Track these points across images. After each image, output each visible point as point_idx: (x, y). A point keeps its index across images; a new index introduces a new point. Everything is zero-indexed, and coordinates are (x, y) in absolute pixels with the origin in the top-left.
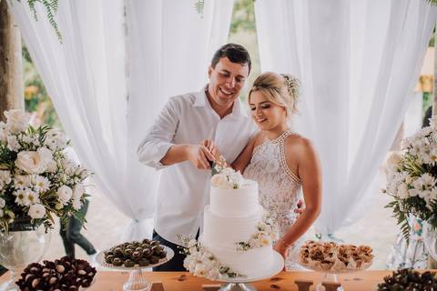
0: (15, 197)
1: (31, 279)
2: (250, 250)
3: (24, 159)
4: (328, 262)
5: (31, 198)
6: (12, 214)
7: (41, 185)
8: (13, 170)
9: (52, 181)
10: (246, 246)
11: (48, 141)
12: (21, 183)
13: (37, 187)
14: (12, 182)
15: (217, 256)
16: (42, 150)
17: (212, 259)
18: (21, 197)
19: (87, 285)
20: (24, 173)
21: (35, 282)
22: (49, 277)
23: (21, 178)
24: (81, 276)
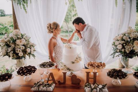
0: (16, 51)
1: (20, 71)
2: (74, 64)
3: (18, 42)
4: (94, 67)
5: (20, 51)
6: (15, 55)
7: (22, 48)
8: (15, 44)
9: (25, 47)
10: (73, 63)
11: (24, 37)
12: (17, 47)
13: (21, 48)
14: (15, 47)
15: (66, 65)
16: (23, 39)
17: (65, 66)
18: (17, 51)
19: (34, 72)
20: (18, 45)
21: (21, 72)
22: (24, 70)
23: (17, 46)
24: (33, 70)
